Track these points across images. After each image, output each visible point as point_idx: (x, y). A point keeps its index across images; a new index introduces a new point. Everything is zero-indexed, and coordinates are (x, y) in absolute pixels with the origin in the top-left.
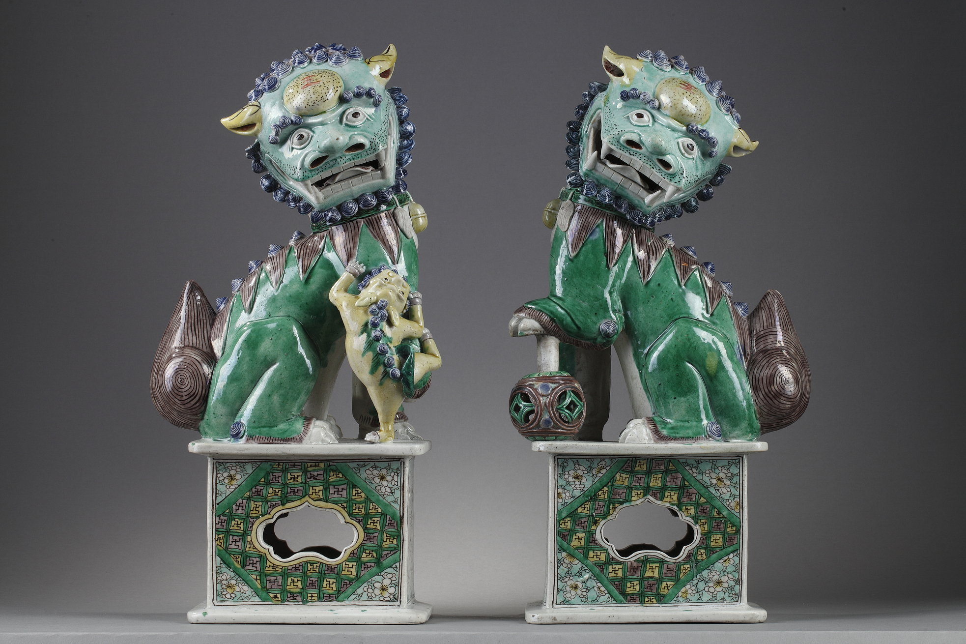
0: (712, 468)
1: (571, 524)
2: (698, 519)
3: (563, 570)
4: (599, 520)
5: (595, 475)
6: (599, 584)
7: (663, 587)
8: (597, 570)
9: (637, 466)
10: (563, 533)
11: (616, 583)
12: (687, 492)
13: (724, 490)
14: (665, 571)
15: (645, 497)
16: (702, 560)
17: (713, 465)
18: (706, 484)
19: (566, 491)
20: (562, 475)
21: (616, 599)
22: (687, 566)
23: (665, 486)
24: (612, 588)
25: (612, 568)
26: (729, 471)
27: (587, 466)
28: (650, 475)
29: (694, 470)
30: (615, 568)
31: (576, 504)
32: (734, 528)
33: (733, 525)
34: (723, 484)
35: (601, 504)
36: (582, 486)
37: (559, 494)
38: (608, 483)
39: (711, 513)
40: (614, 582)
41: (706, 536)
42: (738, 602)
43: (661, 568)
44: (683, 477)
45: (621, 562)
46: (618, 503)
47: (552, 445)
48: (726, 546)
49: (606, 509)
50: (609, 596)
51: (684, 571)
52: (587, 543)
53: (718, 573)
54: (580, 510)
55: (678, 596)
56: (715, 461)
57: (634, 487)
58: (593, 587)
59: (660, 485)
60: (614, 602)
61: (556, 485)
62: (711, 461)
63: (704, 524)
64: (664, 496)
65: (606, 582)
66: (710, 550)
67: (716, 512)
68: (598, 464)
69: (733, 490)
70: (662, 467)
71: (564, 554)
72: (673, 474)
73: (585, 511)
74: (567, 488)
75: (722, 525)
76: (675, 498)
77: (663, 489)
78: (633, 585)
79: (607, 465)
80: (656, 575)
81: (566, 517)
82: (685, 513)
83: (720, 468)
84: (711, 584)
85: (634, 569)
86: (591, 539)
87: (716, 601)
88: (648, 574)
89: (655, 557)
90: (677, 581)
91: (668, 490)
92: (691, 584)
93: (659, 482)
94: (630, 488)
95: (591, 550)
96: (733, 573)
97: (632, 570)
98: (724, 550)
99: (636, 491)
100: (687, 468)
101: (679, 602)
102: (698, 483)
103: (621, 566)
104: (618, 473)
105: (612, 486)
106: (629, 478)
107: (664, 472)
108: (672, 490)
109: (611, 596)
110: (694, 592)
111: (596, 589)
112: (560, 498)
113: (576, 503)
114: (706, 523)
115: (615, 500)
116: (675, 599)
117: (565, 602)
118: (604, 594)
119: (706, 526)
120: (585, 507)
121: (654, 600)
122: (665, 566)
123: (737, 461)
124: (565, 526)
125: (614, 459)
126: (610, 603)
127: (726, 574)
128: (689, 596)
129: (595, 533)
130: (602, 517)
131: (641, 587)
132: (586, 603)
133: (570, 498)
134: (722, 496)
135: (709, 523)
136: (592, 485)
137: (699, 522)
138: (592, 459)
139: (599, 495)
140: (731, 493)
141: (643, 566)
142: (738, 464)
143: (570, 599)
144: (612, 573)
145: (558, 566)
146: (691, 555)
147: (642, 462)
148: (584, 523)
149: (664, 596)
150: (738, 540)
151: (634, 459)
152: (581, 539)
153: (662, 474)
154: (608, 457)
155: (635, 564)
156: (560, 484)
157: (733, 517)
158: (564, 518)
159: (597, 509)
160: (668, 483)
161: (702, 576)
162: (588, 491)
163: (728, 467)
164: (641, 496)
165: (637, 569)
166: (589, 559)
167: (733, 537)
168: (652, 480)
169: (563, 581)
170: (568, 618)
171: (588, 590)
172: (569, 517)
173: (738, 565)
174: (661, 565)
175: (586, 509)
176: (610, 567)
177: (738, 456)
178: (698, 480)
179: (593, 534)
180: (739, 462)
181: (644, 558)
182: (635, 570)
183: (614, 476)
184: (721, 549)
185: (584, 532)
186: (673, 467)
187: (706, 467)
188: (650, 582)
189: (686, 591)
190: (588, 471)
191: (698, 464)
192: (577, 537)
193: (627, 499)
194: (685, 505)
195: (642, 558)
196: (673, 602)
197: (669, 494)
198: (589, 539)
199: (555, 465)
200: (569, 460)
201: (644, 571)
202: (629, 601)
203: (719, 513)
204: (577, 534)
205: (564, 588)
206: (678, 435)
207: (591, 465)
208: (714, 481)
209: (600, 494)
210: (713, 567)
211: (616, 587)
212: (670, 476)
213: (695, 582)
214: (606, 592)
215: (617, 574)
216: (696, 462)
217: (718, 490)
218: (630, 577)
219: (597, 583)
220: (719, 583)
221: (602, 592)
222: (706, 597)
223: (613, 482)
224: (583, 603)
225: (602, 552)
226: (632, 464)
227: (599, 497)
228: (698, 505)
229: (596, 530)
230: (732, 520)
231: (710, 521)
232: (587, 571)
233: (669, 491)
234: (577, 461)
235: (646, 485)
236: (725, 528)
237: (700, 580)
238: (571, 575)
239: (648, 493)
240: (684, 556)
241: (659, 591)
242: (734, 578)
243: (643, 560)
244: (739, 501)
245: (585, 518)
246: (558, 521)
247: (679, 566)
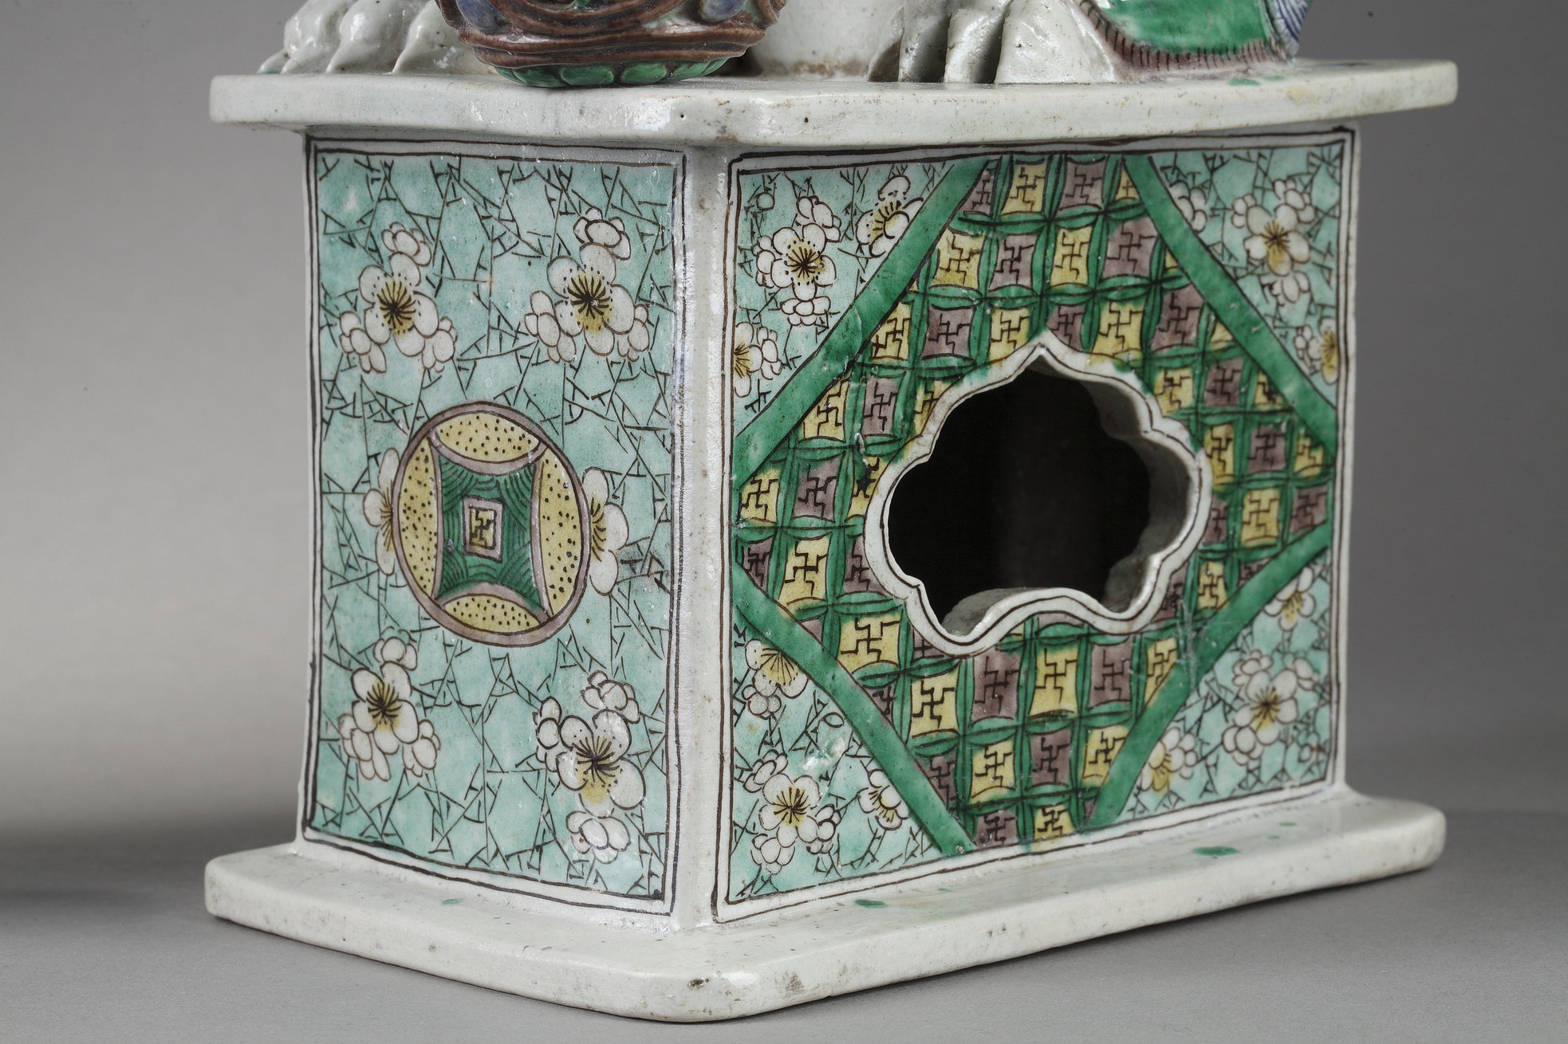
0: (1255, 187)
1: (781, 498)
2: (1204, 426)
3: (751, 729)
4: (876, 468)
5: (865, 249)
6: (879, 779)
7: (1091, 756)
8: (869, 709)
9: (1013, 192)
10: (754, 547)
11: (937, 761)
12: (1172, 307)
13: (1291, 288)
14: (1095, 678)
15: (1035, 342)
16: (1216, 610)
17: (1260, 175)
18: (1233, 263)
19: (763, 334)
20: (750, 256)
21: (937, 836)
22: (1166, 645)
23: (1101, 280)
24: (923, 787)
25: (923, 692)
26: (1307, 199)
27: (838, 207)
28: (1052, 235)
29: (1198, 201)
30: (931, 691)
31: (801, 396)
32: (1318, 455)
33: (1317, 443)
34: (1286, 258)
35: (886, 386)
36: (821, 306)
37: (737, 352)
38: (910, 284)
39: (1246, 393)
40: (931, 758)
41: (1230, 495)
42: (1323, 779)
43: (1083, 666)
44: (1160, 237)
45: (953, 657)
46: (944, 379)
47: (788, 105)
48: (1291, 539)
49: (900, 413)
50: (915, 829)
51: (1158, 672)
52: (834, 586)
53: (1265, 663)
54: (810, 429)
55: (1140, 789)
56: (1267, 153)
57: (999, 294)
58: (857, 797)
59: (1083, 278)
60: (933, 853)
61: (731, 308)
62: (1254, 154)
63: (1224, 444)
64: (1098, 333)
65: (902, 764)
66: (1239, 562)
67: (1260, 389)
68: (880, 192)
69: (1317, 280)
70: (1096, 195)
71: (755, 651)
72: (1129, 225)
73: (828, 430)
74: (768, 318)
75: (1281, 446)
76: (1132, 334)
77: (1095, 295)
78: (991, 761)
79: (911, 195)
80: (1070, 704)
81: (761, 468)
82: (1164, 401)
83: (1280, 187)
84: (1243, 717)
85: (995, 685)
86: (850, 562)
87: (1258, 788)
88: (1044, 703)
89: (1060, 617)
90: (1138, 718)
91: (1111, 301)
92: (1180, 724)
93: (1080, 264)
94: (986, 300)
95: (849, 614)
96: (1314, 656)
97: (989, 692)
98: (1284, 557)
99: (1007, 315)
100: (1177, 192)
101: (1143, 814)
102: (1207, 256)
103: (950, 680)
104: (947, 234)
105: (925, 295)
106: (980, 252)
107: (1101, 218)
108: (1123, 301)
109: (922, 827)
110: (1191, 759)
111: (866, 801)
112: (741, 375)
113: (797, 395)
114: (1228, 440)
115: (934, 363)
116: (1132, 802)
117: (759, 884)
118: (896, 821)
119: (1228, 455)
120: (828, 411)
121: (1064, 820)
122: (1097, 652)
123: (1336, 149)
124: (760, 513)
125: (937, 166)
126: (919, 859)
127: (1289, 660)
128: (1176, 782)
129: (863, 534)
130: (887, 449)
131: (1019, 767)
132: (833, 876)
133: (777, 366)
134: (1283, 311)
135: (1239, 440)
136: (856, 298)
137: (1208, 438)
138: (862, 170)
139: (878, 346)
140: (1312, 300)
141: (1025, 666)
142: (1337, 163)
143: (775, 868)
144: (921, 715)
145: (733, 712)
146: (1179, 591)
147: (1031, 171)
148: (824, 489)
149: (1096, 794)
150: (1330, 503)
151: (1006, 158)
152: (815, 569)
153: (1093, 224)
154: (920, 154)
155: (998, 663)
156: (744, 302)
157: (1314, 406)
158: (755, 474)
159: (871, 415)
160: (1112, 269)
161: (1214, 685)
162: (842, 327)
163: (1306, 180)
164: (1020, 337)
165: (1006, 684)
166: (842, 659)
167: (1312, 492)
168: (1058, 260)
169: (751, 785)
170: (845, 969)
171: (838, 810)
172: (775, 463)
173: (1327, 616)
174: (1083, 654)
175: (832, 415)
176: (916, 686)
177: (1340, 129)
178: (1207, 248)
179: (854, 538)
180: (1341, 156)
181: (1028, 630)
182: (1000, 690)
183: (933, 247)
184: (1272, 552)
185: (827, 531)
186: (1132, 193)
187: (1235, 181)
188: (1050, 740)
189: (1167, 758)
190: (843, 227)
191: (1213, 170)
192: (800, 562)
193: (974, 353)
194: (1165, 364)
195: (1020, 630)
196: (1126, 815)
197: (1113, 319)
198: (841, 562)
199: (731, 204)
200: (781, 180)
201: (1030, 690)
202: (982, 841)
203: (1272, 392)
204: (803, 547)
205: (755, 818)
206: (1182, 41)
207: (857, 201)
208: (1258, 248)
209: (882, 341)
210: (1249, 639)
211: (935, 782)
212: (1116, 234)
213: (1192, 714)
214: (903, 810)
215: (939, 718)
216: (1206, 160)
217: (1271, 287)
218: (986, 724)
219: (869, 774)
220: (1268, 706)
221: (890, 814)
222: (1228, 776)
223: (927, 278)
224: (821, 877)
225: (888, 618)
226: (995, 187)
227: (881, 352)
228: (1206, 359)
229: (865, 517)
230: (1313, 417)
231: (1243, 432)
232: (836, 720)
233: (1115, 306)
234: (808, 181)
235: (1037, 286)
236: (1289, 459)
237: (1209, 704)
238: (779, 749)
239: (1045, 325)
240: (1158, 600)
241: (1080, 771)
242: (1316, 678)
243: (1025, 641)
244: (1334, 329)
245: (827, 465)
246: (736, 489)
247: (1140, 643)
